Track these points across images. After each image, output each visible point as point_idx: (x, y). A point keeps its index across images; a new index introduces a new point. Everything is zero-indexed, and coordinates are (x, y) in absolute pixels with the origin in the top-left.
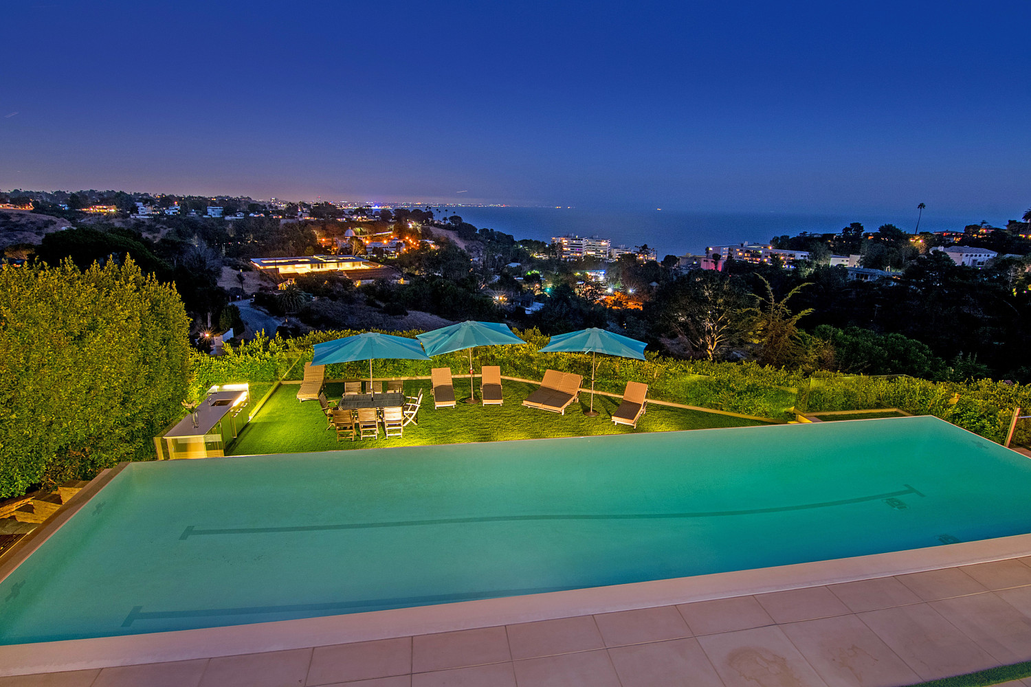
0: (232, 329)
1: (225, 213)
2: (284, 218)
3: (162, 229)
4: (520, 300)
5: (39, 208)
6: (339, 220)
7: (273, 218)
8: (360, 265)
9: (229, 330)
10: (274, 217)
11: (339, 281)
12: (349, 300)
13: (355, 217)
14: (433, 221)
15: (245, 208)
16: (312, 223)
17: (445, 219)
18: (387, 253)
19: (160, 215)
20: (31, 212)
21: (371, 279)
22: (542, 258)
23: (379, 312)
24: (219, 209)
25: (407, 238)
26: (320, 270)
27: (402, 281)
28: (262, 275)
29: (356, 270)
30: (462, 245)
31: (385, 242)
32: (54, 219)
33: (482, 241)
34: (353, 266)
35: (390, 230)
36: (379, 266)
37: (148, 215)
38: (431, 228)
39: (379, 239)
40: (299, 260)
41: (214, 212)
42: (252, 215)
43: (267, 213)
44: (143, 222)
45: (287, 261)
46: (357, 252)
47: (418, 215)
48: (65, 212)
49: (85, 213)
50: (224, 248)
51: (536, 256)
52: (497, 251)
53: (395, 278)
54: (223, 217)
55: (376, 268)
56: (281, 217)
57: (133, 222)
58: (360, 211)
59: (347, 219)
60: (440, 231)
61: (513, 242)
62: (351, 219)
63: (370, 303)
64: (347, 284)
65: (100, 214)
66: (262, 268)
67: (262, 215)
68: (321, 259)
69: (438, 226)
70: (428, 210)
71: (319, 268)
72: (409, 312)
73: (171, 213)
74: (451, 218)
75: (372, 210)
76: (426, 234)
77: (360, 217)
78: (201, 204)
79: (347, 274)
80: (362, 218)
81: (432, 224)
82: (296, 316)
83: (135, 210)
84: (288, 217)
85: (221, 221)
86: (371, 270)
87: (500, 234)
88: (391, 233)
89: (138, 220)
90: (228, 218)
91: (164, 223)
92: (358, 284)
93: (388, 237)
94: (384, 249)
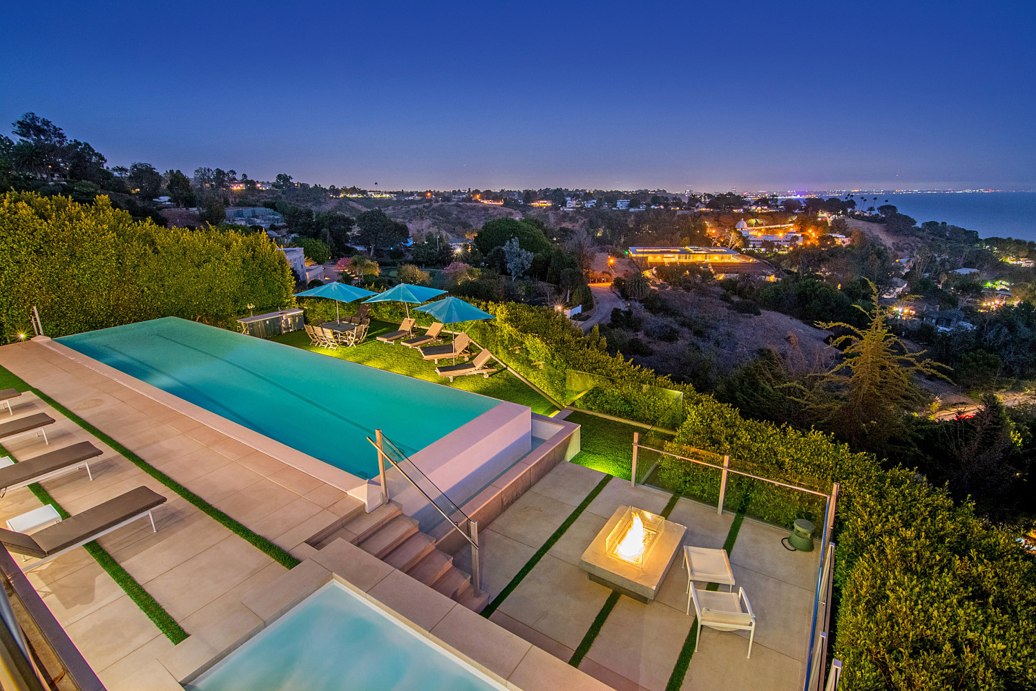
0: (581, 306)
1: (630, 206)
2: (681, 209)
3: (580, 220)
4: (936, 316)
5: (506, 204)
6: (735, 211)
7: (670, 210)
8: (730, 258)
9: (578, 306)
10: (672, 208)
11: (700, 272)
12: (702, 292)
13: (754, 208)
14: (852, 213)
15: (649, 200)
16: (706, 214)
17: (871, 209)
18: (779, 247)
19: (581, 208)
20: (501, 206)
21: (737, 273)
22: (1020, 265)
23: (728, 308)
24: (626, 202)
25: (810, 231)
26: (687, 261)
27: (772, 279)
28: (632, 262)
29: (723, 263)
30: (887, 241)
31: (781, 235)
32: (513, 211)
33: (921, 238)
34: (722, 258)
35: (791, 223)
36: (751, 260)
37: (573, 208)
38: (848, 220)
39: (774, 232)
40: (672, 250)
41: (621, 205)
42: (653, 207)
43: (666, 206)
44: (568, 214)
45: (659, 250)
46: (733, 245)
47: (833, 205)
48: (520, 206)
49: (532, 206)
50: (622, 237)
51: (1010, 261)
52: (941, 252)
53: (765, 274)
54: (629, 209)
55: (747, 261)
56: (678, 208)
57: (561, 214)
58: (763, 201)
59: (744, 210)
60: (860, 223)
61: (978, 240)
62: (749, 210)
63: (725, 298)
64: (707, 275)
65: (541, 207)
66: (634, 255)
67: (662, 207)
68: (691, 250)
69: (860, 218)
70: (849, 199)
71: (686, 258)
72: (761, 311)
73: (589, 206)
74: (881, 209)
75: (777, 200)
76: (838, 227)
77: (759, 208)
78: (613, 197)
79: (713, 266)
80: (762, 209)
81: (852, 215)
82: (641, 302)
83: (564, 204)
84: (685, 209)
85: (625, 213)
86: (740, 264)
87: (955, 230)
88: (792, 225)
89: (565, 212)
90: (632, 210)
91: (582, 214)
92: (721, 277)
93: (786, 230)
94: (776, 243)
